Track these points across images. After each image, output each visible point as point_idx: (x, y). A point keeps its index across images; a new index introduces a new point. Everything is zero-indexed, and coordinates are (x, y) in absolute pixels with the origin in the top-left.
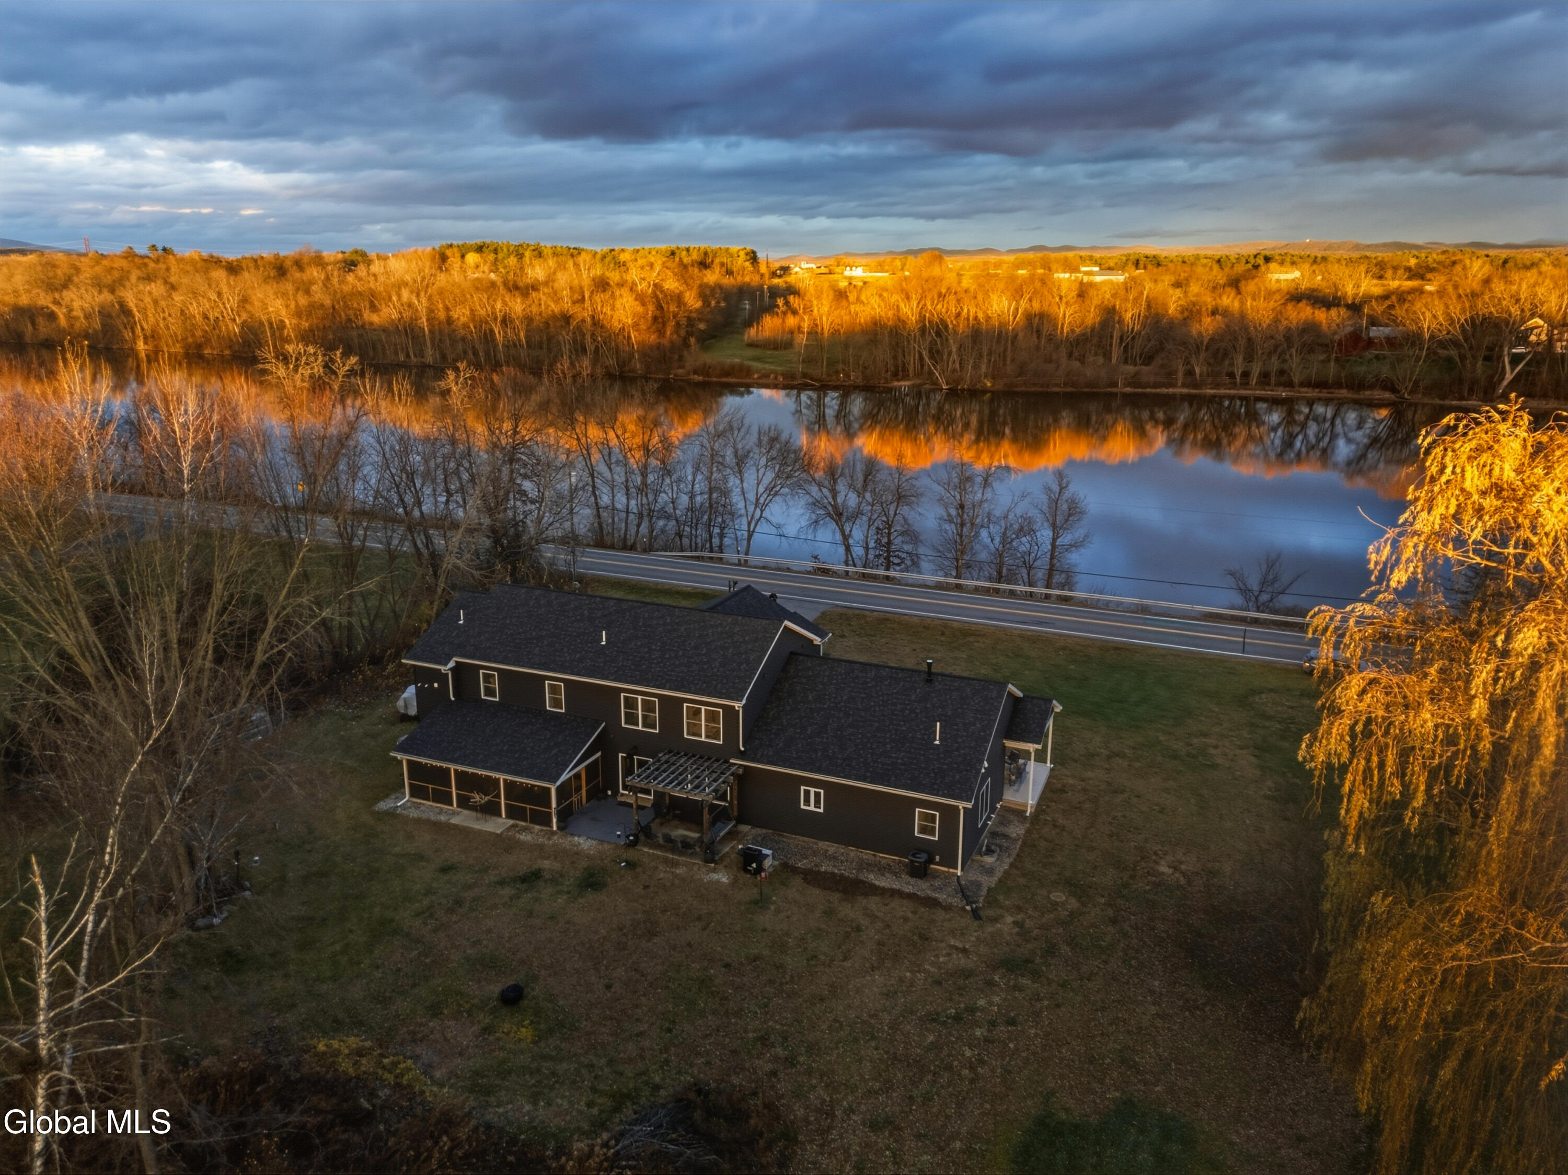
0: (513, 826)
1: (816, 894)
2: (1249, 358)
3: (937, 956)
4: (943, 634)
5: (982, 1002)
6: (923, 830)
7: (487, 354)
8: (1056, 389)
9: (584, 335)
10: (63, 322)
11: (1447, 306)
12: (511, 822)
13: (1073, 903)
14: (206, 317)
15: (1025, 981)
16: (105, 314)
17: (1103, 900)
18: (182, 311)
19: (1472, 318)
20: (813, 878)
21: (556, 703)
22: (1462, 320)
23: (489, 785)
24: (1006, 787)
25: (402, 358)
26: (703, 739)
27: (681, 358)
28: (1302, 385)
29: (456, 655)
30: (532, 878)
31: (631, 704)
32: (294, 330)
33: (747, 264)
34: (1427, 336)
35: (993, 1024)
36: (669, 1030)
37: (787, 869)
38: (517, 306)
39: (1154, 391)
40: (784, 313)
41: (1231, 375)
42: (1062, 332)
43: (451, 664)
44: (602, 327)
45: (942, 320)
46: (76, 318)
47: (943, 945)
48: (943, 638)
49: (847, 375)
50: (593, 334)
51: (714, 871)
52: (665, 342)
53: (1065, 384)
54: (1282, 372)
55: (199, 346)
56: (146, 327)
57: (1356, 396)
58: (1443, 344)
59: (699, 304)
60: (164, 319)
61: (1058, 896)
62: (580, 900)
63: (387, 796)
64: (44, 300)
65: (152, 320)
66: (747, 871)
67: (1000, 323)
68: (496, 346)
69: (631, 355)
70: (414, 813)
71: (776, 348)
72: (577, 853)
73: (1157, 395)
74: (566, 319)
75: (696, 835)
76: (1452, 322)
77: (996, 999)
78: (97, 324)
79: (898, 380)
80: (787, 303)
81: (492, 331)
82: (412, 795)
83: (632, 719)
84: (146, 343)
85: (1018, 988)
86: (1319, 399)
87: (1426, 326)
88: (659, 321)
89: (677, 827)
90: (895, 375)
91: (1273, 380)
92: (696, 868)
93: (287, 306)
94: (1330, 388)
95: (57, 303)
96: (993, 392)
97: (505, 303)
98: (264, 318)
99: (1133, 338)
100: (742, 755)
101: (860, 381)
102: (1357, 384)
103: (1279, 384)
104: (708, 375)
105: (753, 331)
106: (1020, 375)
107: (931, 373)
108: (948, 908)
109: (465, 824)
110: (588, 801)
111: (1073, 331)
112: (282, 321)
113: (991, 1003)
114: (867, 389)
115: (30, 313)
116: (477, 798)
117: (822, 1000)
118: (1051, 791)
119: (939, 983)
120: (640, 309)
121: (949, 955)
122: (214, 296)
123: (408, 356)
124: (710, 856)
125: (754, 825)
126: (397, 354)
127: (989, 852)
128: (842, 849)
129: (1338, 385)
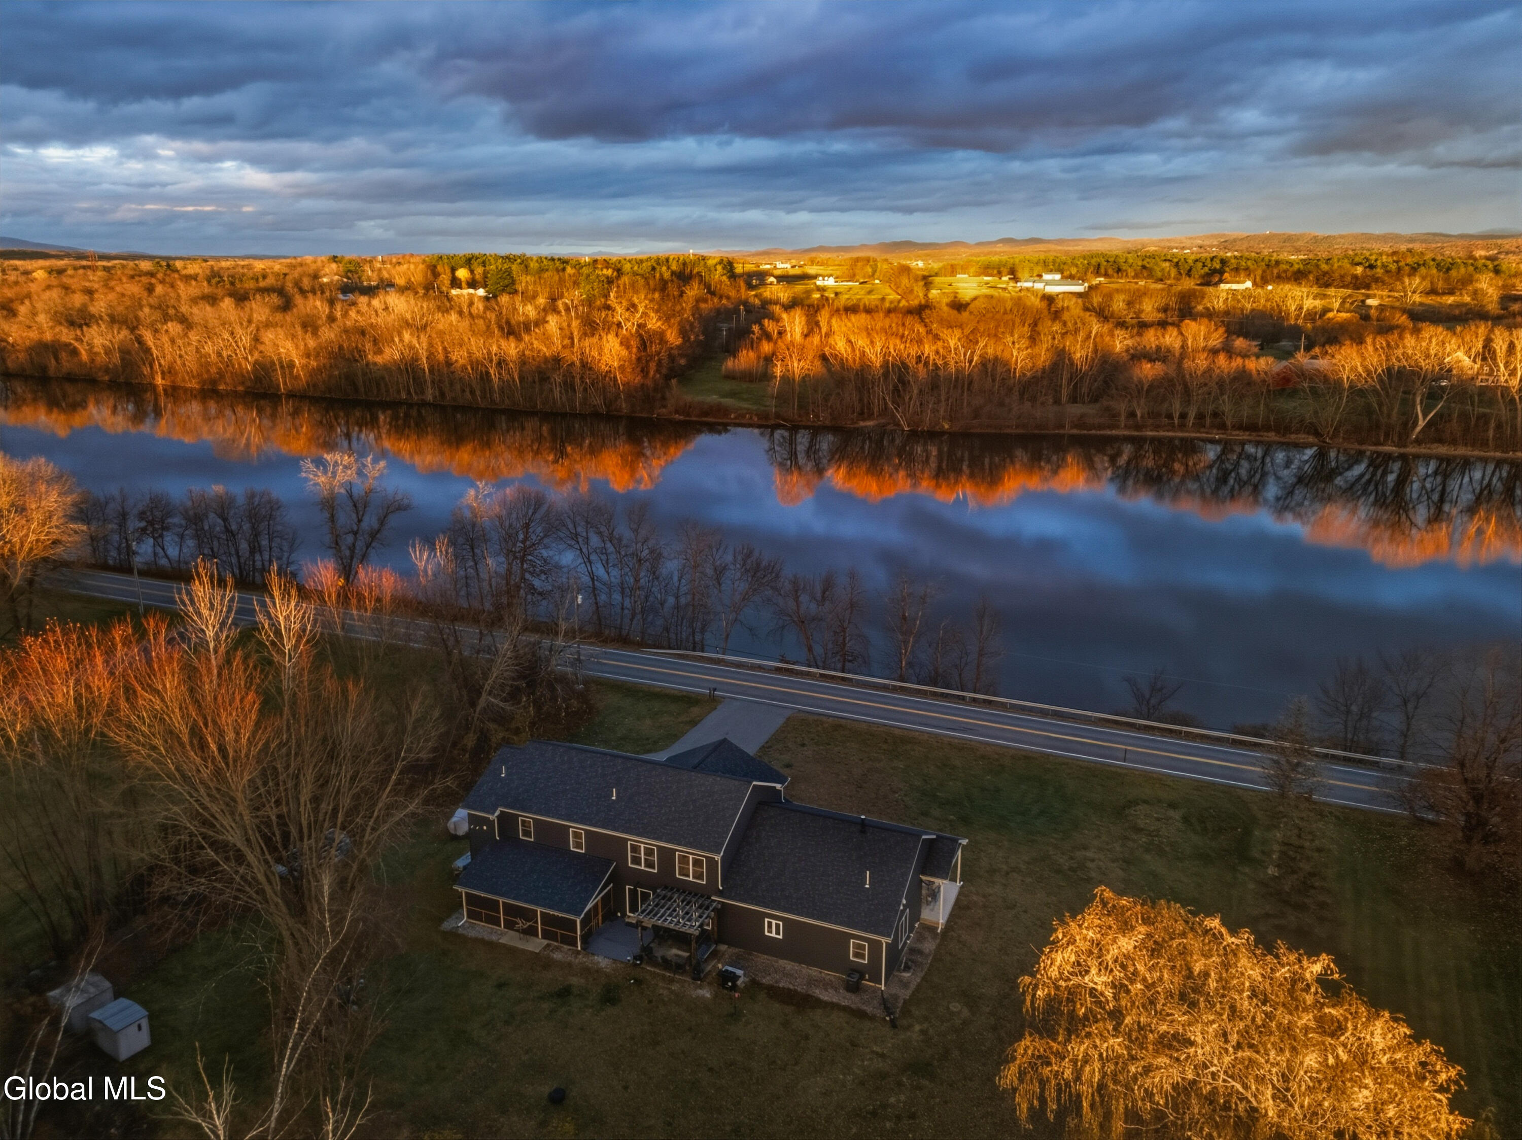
0: (548, 945)
1: (776, 1007)
2: (1187, 401)
3: (863, 1061)
4: (886, 742)
5: (892, 1100)
6: (856, 955)
7: (483, 391)
8: (1008, 431)
9: (573, 377)
10: (84, 356)
11: (1364, 359)
12: (546, 942)
13: (966, 1013)
14: (219, 354)
15: (925, 1082)
16: (125, 352)
17: (988, 1010)
18: (197, 348)
19: (1389, 369)
20: (774, 993)
21: (578, 845)
22: (1380, 370)
23: (529, 915)
24: (924, 906)
25: (404, 396)
26: (691, 879)
27: (663, 398)
28: (1234, 427)
29: (501, 806)
30: (564, 993)
31: (635, 849)
32: (302, 368)
33: (724, 278)
34: (1346, 386)
35: (899, 1118)
36: (670, 1124)
37: (754, 984)
38: (511, 349)
39: (1098, 432)
40: (760, 339)
41: (1170, 416)
42: (1015, 377)
43: (497, 813)
44: (590, 369)
45: (903, 363)
46: (97, 354)
47: (867, 1050)
48: (885, 747)
49: (817, 416)
50: (582, 378)
51: (700, 987)
52: (649, 383)
53: (1017, 427)
54: (1215, 415)
55: (214, 382)
56: (162, 362)
57: (1282, 440)
58: (1362, 393)
59: (679, 341)
60: (181, 356)
61: (955, 1007)
62: (603, 1014)
63: (449, 916)
64: (66, 335)
65: (169, 357)
66: (724, 988)
67: (957, 370)
68: (491, 389)
69: (617, 396)
70: (472, 934)
71: (751, 381)
72: (597, 971)
73: (1104, 437)
74: (557, 360)
75: (686, 954)
76: (1369, 373)
77: (903, 1098)
78: (116, 358)
79: (864, 420)
80: (762, 328)
81: (488, 373)
82: (469, 917)
83: (636, 860)
84: (163, 378)
85: (919, 1088)
86: (1250, 441)
87: (1345, 377)
88: (642, 363)
89: (671, 947)
90: (862, 415)
91: (1208, 421)
92: (686, 985)
93: (297, 347)
94: (1259, 430)
95: (78, 339)
96: (950, 433)
97: (499, 347)
98: (275, 358)
99: (1082, 378)
100: (720, 893)
101: (828, 423)
102: (1282, 427)
103: (1213, 426)
104: (688, 415)
105: (730, 363)
106: (975, 418)
107: (894, 416)
108: (872, 1018)
109: (511, 944)
110: (603, 922)
111: (1024, 375)
112: (292, 361)
113: (899, 1101)
114: (835, 429)
115: (54, 348)
116: (521, 924)
117: (778, 1098)
118: (960, 908)
119: (862, 1083)
120: (624, 353)
121: (871, 1059)
122: (226, 336)
123: (409, 393)
124: (697, 974)
125: (730, 944)
126: (399, 392)
127: (907, 968)
128: (796, 966)
129: (1268, 428)
